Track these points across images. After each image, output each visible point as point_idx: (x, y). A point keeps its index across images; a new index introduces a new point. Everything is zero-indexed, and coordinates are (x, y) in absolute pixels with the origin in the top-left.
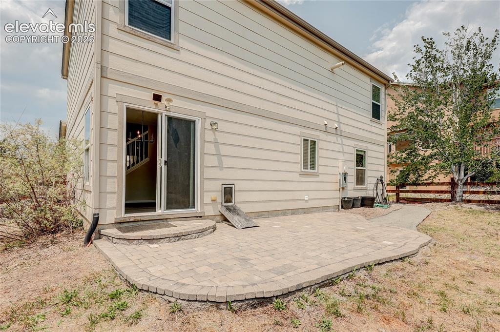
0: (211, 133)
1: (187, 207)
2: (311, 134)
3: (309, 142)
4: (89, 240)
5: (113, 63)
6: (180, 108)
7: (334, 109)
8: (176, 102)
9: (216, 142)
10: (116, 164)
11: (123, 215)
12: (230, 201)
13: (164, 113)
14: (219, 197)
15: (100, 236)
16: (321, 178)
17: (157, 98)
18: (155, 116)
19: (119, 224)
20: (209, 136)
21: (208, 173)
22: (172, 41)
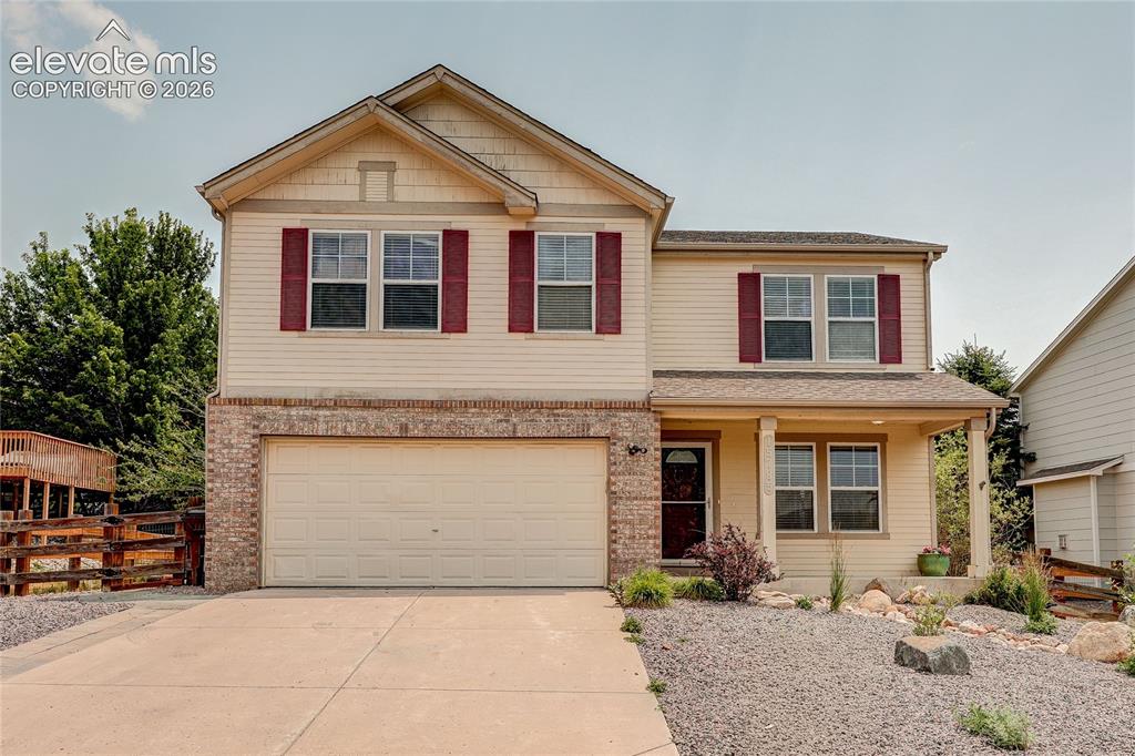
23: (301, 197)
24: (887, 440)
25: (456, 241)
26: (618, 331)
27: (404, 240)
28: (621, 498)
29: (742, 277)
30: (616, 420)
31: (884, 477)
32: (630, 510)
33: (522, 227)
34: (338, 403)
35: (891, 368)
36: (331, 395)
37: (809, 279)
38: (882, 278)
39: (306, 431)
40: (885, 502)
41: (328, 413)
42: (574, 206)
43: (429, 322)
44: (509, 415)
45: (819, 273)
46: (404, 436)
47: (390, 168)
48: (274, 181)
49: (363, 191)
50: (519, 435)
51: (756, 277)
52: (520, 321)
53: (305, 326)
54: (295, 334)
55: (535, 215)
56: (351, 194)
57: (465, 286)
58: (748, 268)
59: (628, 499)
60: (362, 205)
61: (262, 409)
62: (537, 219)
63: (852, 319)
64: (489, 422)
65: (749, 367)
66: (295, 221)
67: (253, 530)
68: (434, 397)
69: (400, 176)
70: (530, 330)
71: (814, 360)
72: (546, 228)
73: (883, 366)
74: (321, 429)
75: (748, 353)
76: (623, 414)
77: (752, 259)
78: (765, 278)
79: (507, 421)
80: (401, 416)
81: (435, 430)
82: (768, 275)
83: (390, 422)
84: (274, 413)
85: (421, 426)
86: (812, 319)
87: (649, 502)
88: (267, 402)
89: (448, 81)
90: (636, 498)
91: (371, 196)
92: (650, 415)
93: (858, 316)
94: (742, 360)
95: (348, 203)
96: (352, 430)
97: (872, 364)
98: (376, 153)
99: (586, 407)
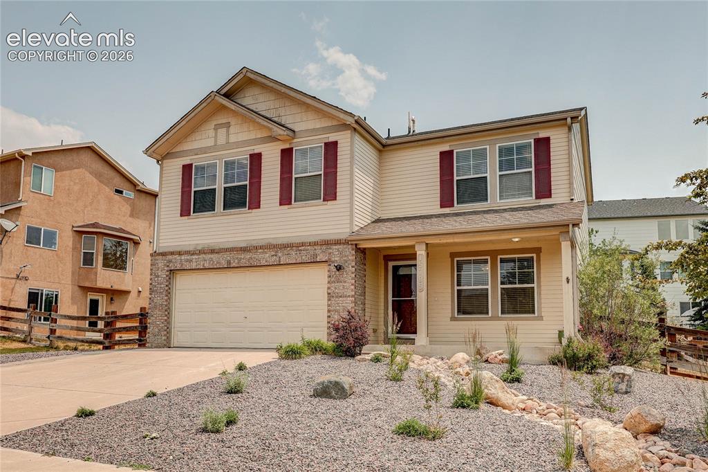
23: (190, 148)
24: (541, 252)
25: (256, 159)
26: (335, 199)
27: (233, 163)
28: (333, 297)
29: (442, 153)
30: (331, 251)
31: (539, 278)
32: (338, 303)
33: (287, 146)
34: (202, 252)
35: (544, 202)
36: (200, 248)
37: (486, 149)
38: (537, 141)
39: (188, 267)
40: (539, 294)
41: (197, 257)
42: (314, 130)
43: (243, 205)
44: (277, 252)
45: (492, 144)
46: (229, 267)
47: (228, 125)
48: (179, 142)
49: (216, 141)
50: (282, 263)
51: (451, 152)
52: (285, 199)
53: (190, 213)
54: (186, 217)
55: (294, 138)
56: (210, 143)
57: (260, 182)
58: (446, 148)
59: (337, 297)
60: (215, 148)
61: (170, 257)
62: (295, 140)
63: (515, 171)
64: (267, 257)
65: (447, 210)
66: (186, 161)
67: (166, 318)
68: (243, 245)
69: (232, 129)
70: (290, 203)
71: (489, 202)
72: (298, 145)
73: (538, 201)
74: (194, 266)
75: (446, 201)
76: (334, 247)
77: (447, 142)
78: (457, 152)
79: (276, 255)
80: (227, 256)
81: (243, 263)
82: (458, 150)
83: (222, 259)
84: (175, 259)
85: (236, 261)
86: (488, 175)
87: (349, 299)
88: (172, 253)
89: (249, 75)
90: (341, 297)
91: (219, 143)
92: (350, 246)
93: (519, 169)
94: (442, 206)
95: (209, 148)
96: (207, 265)
97: (531, 200)
98: (222, 119)
99: (315, 245)
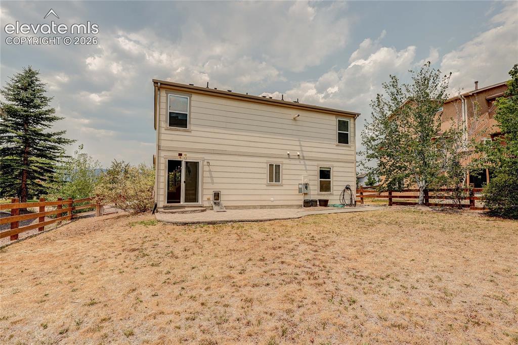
0: (207, 166)
1: (195, 202)
2: (275, 161)
3: (274, 166)
4: (153, 213)
5: (163, 144)
6: (191, 157)
7: (297, 143)
8: (189, 155)
9: (210, 171)
10: (163, 183)
11: (166, 204)
12: (218, 200)
13: (184, 160)
14: (212, 198)
15: (157, 212)
16: (285, 187)
17: (180, 155)
18: (181, 161)
19: (165, 207)
20: (206, 168)
21: (205, 186)
22: (188, 128)
